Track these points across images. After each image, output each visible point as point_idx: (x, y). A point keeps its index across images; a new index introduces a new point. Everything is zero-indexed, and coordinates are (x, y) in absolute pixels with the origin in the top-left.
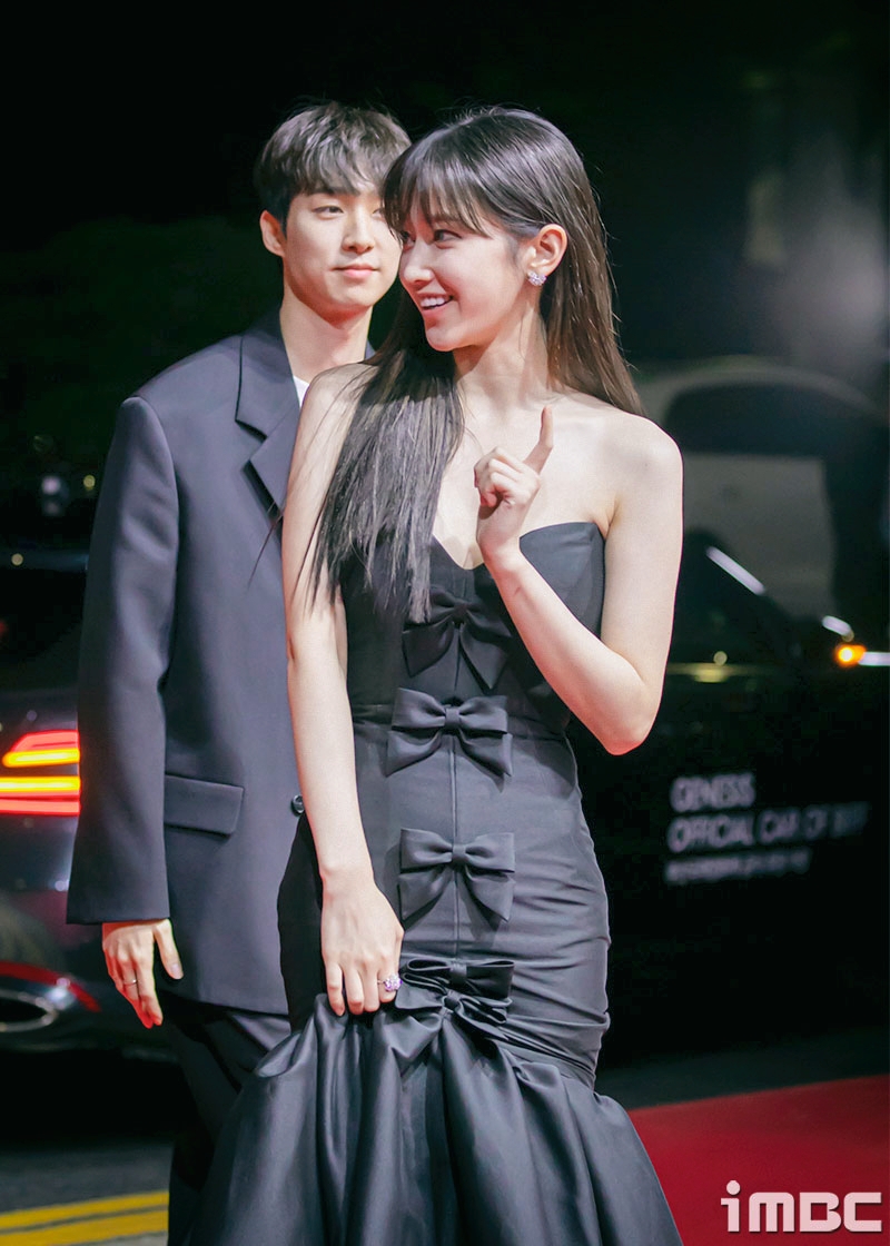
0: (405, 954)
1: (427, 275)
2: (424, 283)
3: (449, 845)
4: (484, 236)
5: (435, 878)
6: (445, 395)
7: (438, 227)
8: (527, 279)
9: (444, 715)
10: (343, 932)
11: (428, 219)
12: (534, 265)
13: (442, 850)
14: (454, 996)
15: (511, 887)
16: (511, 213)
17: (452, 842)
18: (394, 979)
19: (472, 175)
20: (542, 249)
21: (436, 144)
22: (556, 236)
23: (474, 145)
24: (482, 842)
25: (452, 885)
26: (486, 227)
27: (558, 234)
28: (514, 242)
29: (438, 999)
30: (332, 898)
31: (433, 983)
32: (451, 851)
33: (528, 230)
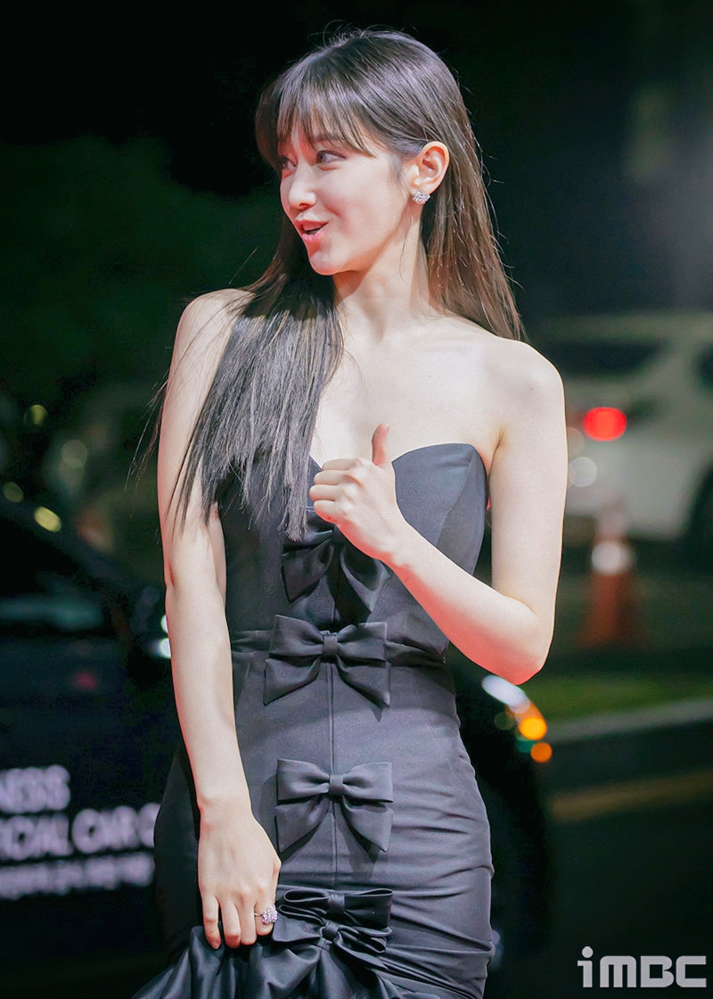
0: (281, 886)
1: (311, 198)
2: (305, 207)
3: (325, 775)
4: (369, 155)
5: (312, 809)
6: (325, 316)
7: (320, 147)
8: (411, 197)
9: (322, 643)
10: (221, 865)
11: (309, 139)
12: (417, 182)
13: (318, 781)
14: (333, 926)
15: (390, 817)
16: (393, 130)
17: (329, 772)
18: (271, 912)
19: (354, 96)
20: (424, 167)
21: (315, 66)
22: (438, 154)
23: (353, 66)
24: (360, 772)
25: (330, 819)
26: (370, 145)
27: (440, 151)
28: (396, 159)
29: (316, 930)
30: (209, 829)
31: (310, 914)
32: (328, 781)
33: (411, 148)
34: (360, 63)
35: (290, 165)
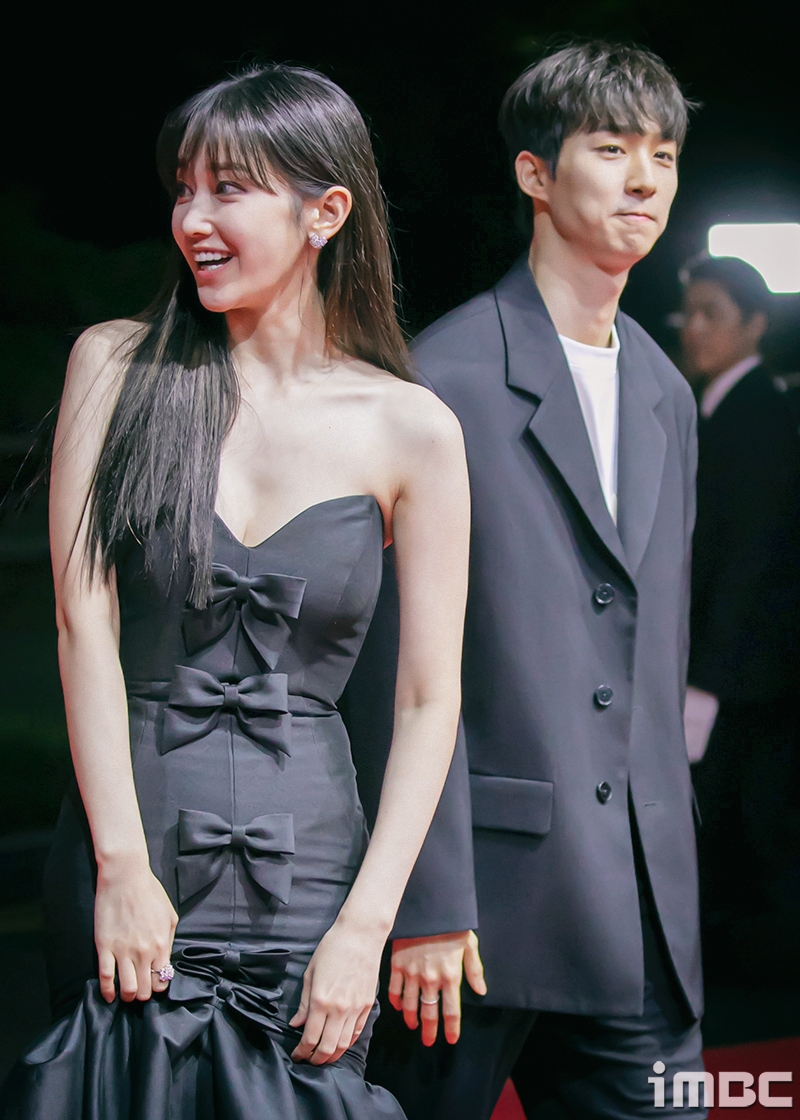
0: (177, 940)
1: (207, 228)
2: (201, 236)
3: (228, 826)
4: (271, 192)
5: (213, 860)
7: (223, 176)
8: (308, 239)
9: (223, 694)
10: (118, 919)
11: (214, 167)
12: (316, 226)
13: (221, 832)
14: (227, 984)
15: (290, 869)
16: (298, 169)
17: (230, 823)
18: (168, 971)
19: (262, 127)
20: (325, 210)
21: (226, 94)
22: (341, 200)
23: (265, 98)
24: (259, 823)
25: (230, 869)
26: (273, 182)
27: (344, 197)
28: (299, 200)
29: (209, 988)
30: (107, 884)
31: (206, 971)
32: (230, 833)
33: (314, 190)
34: (273, 96)
35: (187, 191)
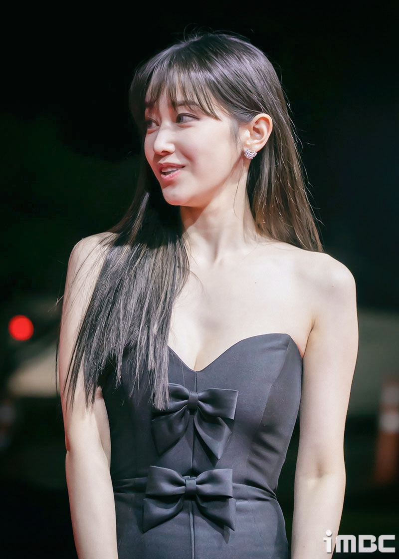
1: (171, 148)
2: (166, 154)
7: (181, 110)
8: (243, 153)
9: (185, 485)
12: (248, 143)
22: (265, 123)
26: (218, 112)
33: (246, 117)
34: (213, 52)
